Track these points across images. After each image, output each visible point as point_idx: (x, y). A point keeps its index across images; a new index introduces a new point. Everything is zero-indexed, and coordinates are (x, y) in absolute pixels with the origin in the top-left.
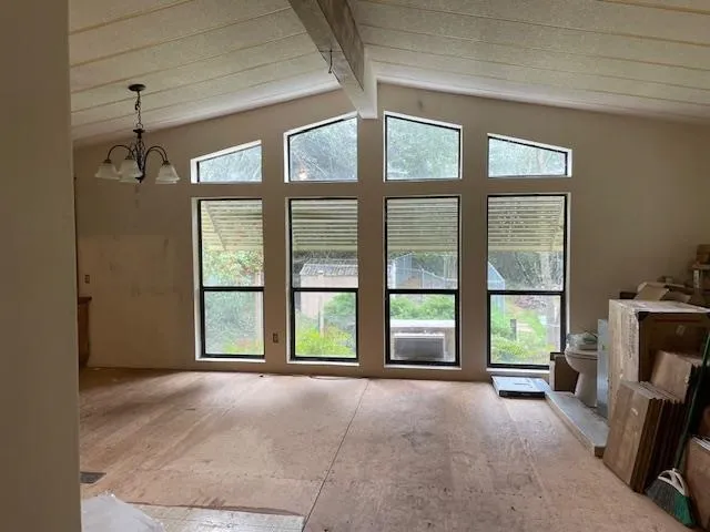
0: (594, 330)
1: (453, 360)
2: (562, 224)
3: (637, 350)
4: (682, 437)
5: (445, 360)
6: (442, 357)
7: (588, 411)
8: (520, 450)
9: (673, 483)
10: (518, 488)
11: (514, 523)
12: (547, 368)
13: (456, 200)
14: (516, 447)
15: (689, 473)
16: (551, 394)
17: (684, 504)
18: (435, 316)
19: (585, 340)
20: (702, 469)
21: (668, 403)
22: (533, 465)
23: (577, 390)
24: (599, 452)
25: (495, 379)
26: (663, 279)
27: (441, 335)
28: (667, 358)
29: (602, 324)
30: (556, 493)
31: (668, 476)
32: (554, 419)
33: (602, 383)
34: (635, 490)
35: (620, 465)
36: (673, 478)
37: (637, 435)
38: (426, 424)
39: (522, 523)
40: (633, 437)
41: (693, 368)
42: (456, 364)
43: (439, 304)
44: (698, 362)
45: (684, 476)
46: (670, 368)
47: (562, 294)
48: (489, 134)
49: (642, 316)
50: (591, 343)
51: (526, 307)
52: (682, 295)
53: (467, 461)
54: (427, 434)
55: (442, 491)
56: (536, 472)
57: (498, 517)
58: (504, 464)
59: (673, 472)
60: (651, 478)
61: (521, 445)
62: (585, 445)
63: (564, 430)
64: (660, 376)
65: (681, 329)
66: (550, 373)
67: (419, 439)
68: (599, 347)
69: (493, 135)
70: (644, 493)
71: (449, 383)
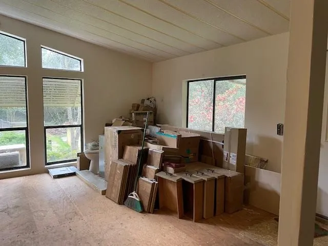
0: (97, 141)
1: (26, 165)
2: (80, 93)
3: (117, 147)
4: (136, 178)
5: (20, 165)
6: (19, 164)
7: (96, 176)
8: (69, 201)
9: (134, 197)
10: (71, 219)
11: (72, 236)
12: (75, 160)
13: (24, 78)
14: (66, 201)
15: (139, 192)
16: (78, 172)
17: (139, 205)
18: (7, 142)
19: (93, 145)
20: (144, 189)
21: (131, 166)
22: (76, 206)
23: (90, 168)
24: (104, 193)
25: (50, 171)
26: (121, 117)
27: (17, 152)
28: (128, 148)
29: (101, 137)
30: (89, 215)
31: (132, 195)
32: (81, 183)
33: (102, 163)
34: (120, 204)
35: (113, 195)
36: (134, 196)
37: (120, 181)
38: (14, 201)
39: (76, 234)
40: (118, 182)
41: (139, 151)
42: (28, 166)
43: (10, 136)
44: (140, 148)
45: (138, 193)
46: (130, 152)
47: (81, 126)
48: (42, 46)
49: (119, 132)
50: (96, 146)
51: (55, 134)
52: (130, 123)
53: (42, 214)
54: (17, 207)
55: (31, 234)
56: (78, 209)
57: (64, 236)
58: (62, 210)
59: (134, 193)
60: (126, 198)
61: (69, 199)
62: (97, 191)
63: (87, 187)
64: (126, 156)
65: (132, 136)
66: (77, 162)
67: (12, 211)
68: (100, 148)
69: (44, 47)
70: (124, 204)
71: (24, 177)
